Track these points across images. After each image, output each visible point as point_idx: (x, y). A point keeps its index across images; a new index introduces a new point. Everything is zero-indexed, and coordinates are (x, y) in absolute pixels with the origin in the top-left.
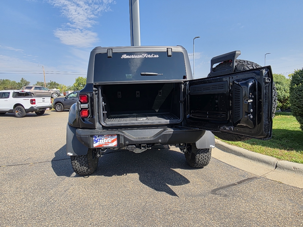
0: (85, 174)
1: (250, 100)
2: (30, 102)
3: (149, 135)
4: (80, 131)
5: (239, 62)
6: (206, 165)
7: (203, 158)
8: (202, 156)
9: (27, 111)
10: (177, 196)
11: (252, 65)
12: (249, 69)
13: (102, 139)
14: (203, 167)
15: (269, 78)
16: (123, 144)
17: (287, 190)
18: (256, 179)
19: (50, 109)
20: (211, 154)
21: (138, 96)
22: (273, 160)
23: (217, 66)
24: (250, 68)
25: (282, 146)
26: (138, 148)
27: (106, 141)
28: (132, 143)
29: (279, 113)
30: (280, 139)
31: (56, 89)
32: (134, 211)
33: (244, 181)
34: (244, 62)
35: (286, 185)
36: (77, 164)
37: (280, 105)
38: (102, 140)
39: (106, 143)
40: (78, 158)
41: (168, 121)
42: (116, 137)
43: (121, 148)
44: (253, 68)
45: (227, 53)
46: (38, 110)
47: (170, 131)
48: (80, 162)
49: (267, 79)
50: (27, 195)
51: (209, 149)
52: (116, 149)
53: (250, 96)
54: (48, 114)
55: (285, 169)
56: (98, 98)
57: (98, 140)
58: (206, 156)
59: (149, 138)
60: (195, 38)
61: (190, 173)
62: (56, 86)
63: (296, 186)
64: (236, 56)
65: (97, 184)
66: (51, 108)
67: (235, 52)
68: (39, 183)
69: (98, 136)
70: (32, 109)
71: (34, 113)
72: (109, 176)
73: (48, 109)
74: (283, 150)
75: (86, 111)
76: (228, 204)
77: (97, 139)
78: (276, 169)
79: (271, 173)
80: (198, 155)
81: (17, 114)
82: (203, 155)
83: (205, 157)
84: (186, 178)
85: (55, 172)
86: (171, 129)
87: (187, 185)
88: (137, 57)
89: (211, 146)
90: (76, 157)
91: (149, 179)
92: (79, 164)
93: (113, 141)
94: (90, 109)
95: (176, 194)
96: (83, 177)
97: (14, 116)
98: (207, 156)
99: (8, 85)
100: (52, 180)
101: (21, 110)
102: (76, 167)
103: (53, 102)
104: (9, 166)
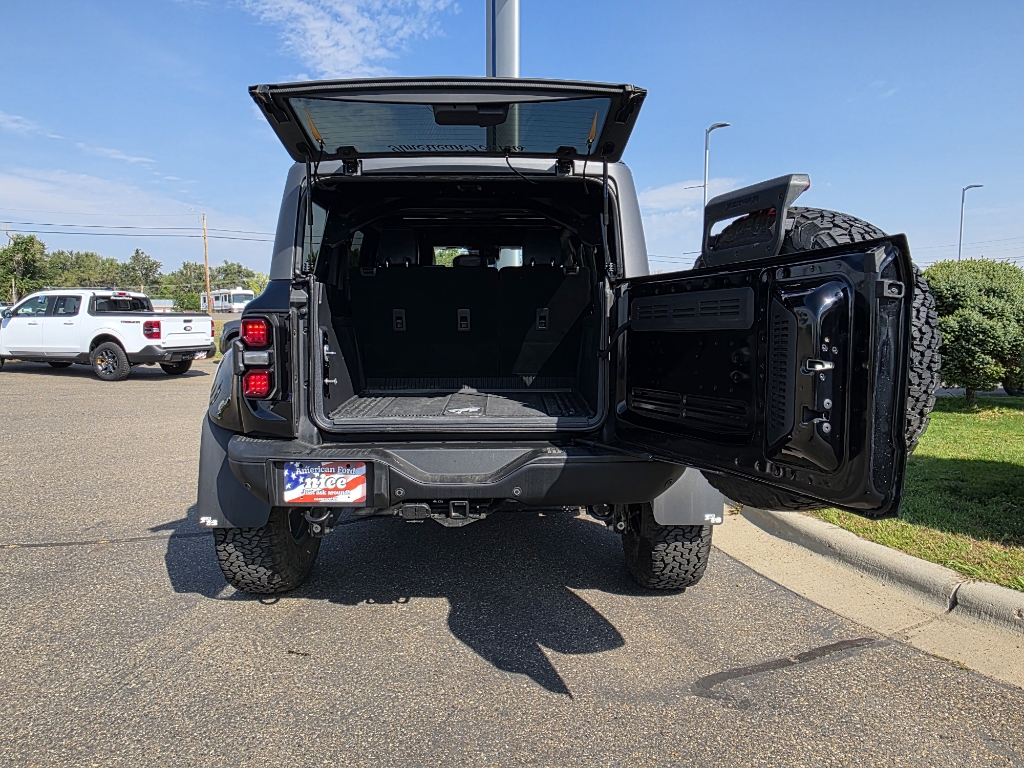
0: (264, 590)
1: (822, 364)
2: (145, 330)
3: (479, 468)
4: (240, 443)
5: (802, 216)
6: (691, 583)
7: (678, 559)
8: (675, 550)
9: (135, 359)
10: (567, 692)
11: (850, 231)
12: (835, 245)
13: (313, 477)
14: (683, 590)
15: (899, 281)
16: (386, 495)
17: (983, 697)
18: (872, 647)
19: (208, 357)
20: (709, 543)
21: (464, 327)
22: (944, 577)
23: (726, 231)
24: (837, 239)
25: (985, 524)
26: (440, 514)
27: (329, 482)
28: (416, 495)
29: (994, 399)
30: (983, 497)
31: (244, 288)
32: (401, 742)
33: (824, 650)
34: (822, 216)
35: (980, 675)
36: (232, 554)
37: (997, 372)
38: (315, 480)
39: (327, 490)
40: (238, 537)
41: (549, 422)
42: (363, 469)
43: (381, 510)
44: (852, 239)
45: (761, 184)
46: (168, 357)
47: (556, 456)
48: (244, 550)
49: (891, 286)
50: (57, 655)
51: (702, 526)
52: (363, 512)
53: (825, 349)
54: (202, 373)
55: (986, 613)
56: (308, 332)
57: (301, 480)
58: (691, 550)
59: (480, 481)
60: (712, 129)
61: (633, 607)
62: (245, 279)
63: (1018, 685)
64: (789, 195)
65: (299, 629)
66: (210, 352)
67: (789, 177)
69: (301, 466)
70: (148, 355)
71: (157, 366)
72: (347, 604)
73: (202, 355)
74: (987, 543)
75: (261, 374)
76: (747, 740)
77: (298, 476)
78: (954, 610)
79: (930, 626)
80: (660, 545)
81: (100, 368)
82: (680, 548)
83: (686, 556)
84: (614, 628)
86: (560, 452)
87: (610, 654)
89: (707, 517)
90: (231, 532)
91: (481, 621)
92: (241, 558)
93: (350, 486)
94: (274, 369)
95: (565, 687)
96: (257, 602)
97: (93, 374)
98: (694, 552)
99: (91, 272)
100: (154, 604)
101: (114, 357)
102: (231, 568)
103: (220, 333)
104: (28, 546)
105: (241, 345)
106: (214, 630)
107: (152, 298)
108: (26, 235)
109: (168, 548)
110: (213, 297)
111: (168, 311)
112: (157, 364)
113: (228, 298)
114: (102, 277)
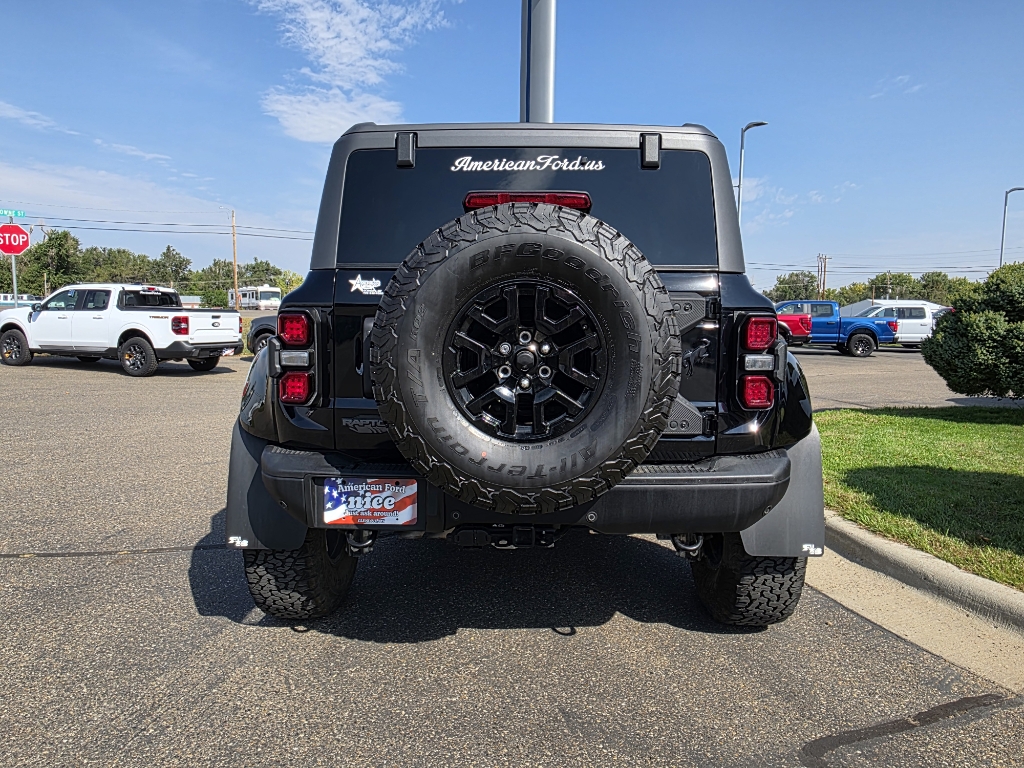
0: (295, 617)
2: (173, 325)
4: (276, 456)
6: (778, 620)
7: (767, 593)
8: (764, 584)
9: (162, 355)
13: (357, 495)
14: (765, 628)
18: (1002, 706)
19: (236, 353)
20: (802, 577)
27: (375, 500)
31: (271, 286)
36: (264, 580)
38: (359, 499)
39: (373, 511)
40: (270, 558)
42: (414, 487)
43: (431, 534)
46: (196, 353)
48: (276, 573)
51: (796, 558)
52: (412, 536)
54: (228, 370)
57: (343, 498)
58: (782, 584)
60: (748, 128)
62: (272, 277)
66: (237, 348)
68: (126, 641)
69: (344, 483)
70: (176, 350)
71: (185, 362)
73: (230, 352)
75: (300, 377)
77: (340, 494)
80: (747, 578)
81: (128, 363)
82: (770, 582)
83: (777, 591)
85: (195, 598)
88: (515, 168)
89: (805, 547)
90: (262, 553)
91: (540, 660)
92: (273, 582)
93: (399, 507)
94: (315, 372)
96: (288, 629)
97: (121, 369)
98: (786, 586)
99: (122, 268)
100: (176, 628)
101: (141, 353)
102: (262, 592)
103: (248, 330)
104: (45, 555)
105: (277, 344)
106: (241, 662)
107: (182, 294)
108: (60, 230)
109: (192, 561)
110: (240, 294)
111: (196, 307)
112: (185, 360)
113: (256, 295)
114: (133, 273)
